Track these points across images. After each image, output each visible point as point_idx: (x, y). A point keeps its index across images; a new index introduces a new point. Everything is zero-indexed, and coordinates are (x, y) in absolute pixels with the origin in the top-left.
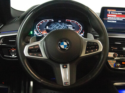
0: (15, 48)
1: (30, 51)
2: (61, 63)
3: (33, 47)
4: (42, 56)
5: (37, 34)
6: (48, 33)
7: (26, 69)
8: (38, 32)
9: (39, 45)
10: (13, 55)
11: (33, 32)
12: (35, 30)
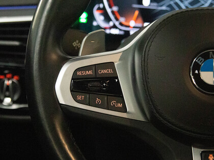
0: (14, 72)
1: (78, 85)
2: (199, 143)
3: (90, 72)
4: (124, 109)
5: (103, 25)
6: (146, 24)
7: (58, 153)
8: (107, 19)
9: (115, 64)
10: (8, 100)
11: (91, 18)
12: (99, 9)
